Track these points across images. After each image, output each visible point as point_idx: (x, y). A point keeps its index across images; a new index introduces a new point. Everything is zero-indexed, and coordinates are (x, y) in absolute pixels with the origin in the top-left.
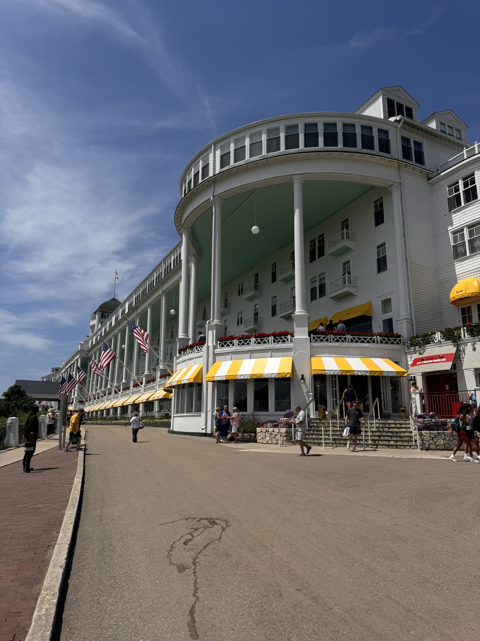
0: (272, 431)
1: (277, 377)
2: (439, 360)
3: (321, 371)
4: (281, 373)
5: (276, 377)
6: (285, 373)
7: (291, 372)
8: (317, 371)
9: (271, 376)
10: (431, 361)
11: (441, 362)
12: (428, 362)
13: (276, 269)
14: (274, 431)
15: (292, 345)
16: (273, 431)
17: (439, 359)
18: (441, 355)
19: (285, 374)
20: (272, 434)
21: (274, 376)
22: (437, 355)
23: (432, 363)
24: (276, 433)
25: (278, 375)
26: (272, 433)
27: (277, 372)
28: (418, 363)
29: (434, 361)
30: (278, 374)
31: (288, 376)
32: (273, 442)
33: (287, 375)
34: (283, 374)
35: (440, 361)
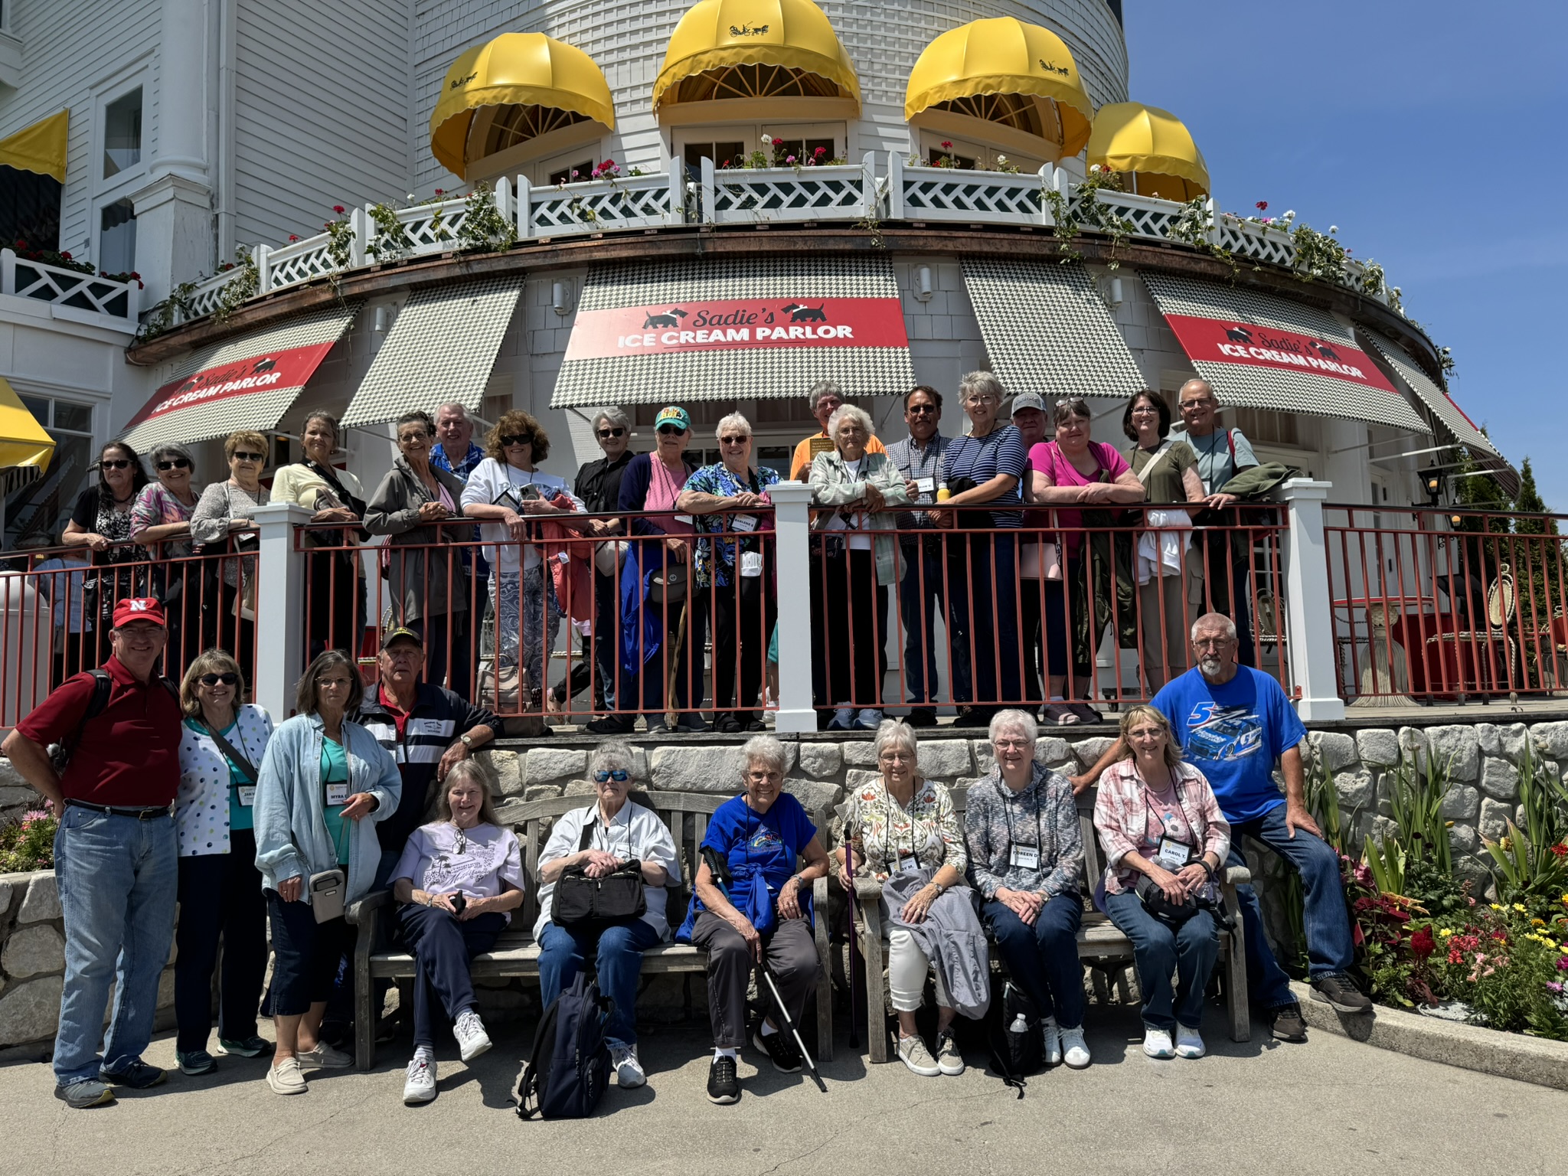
2: (248, 382)
10: (212, 391)
11: (256, 389)
12: (202, 394)
17: (251, 375)
18: (268, 355)
22: (245, 361)
23: (218, 396)
28: (158, 408)
29: (230, 386)
35: (251, 385)
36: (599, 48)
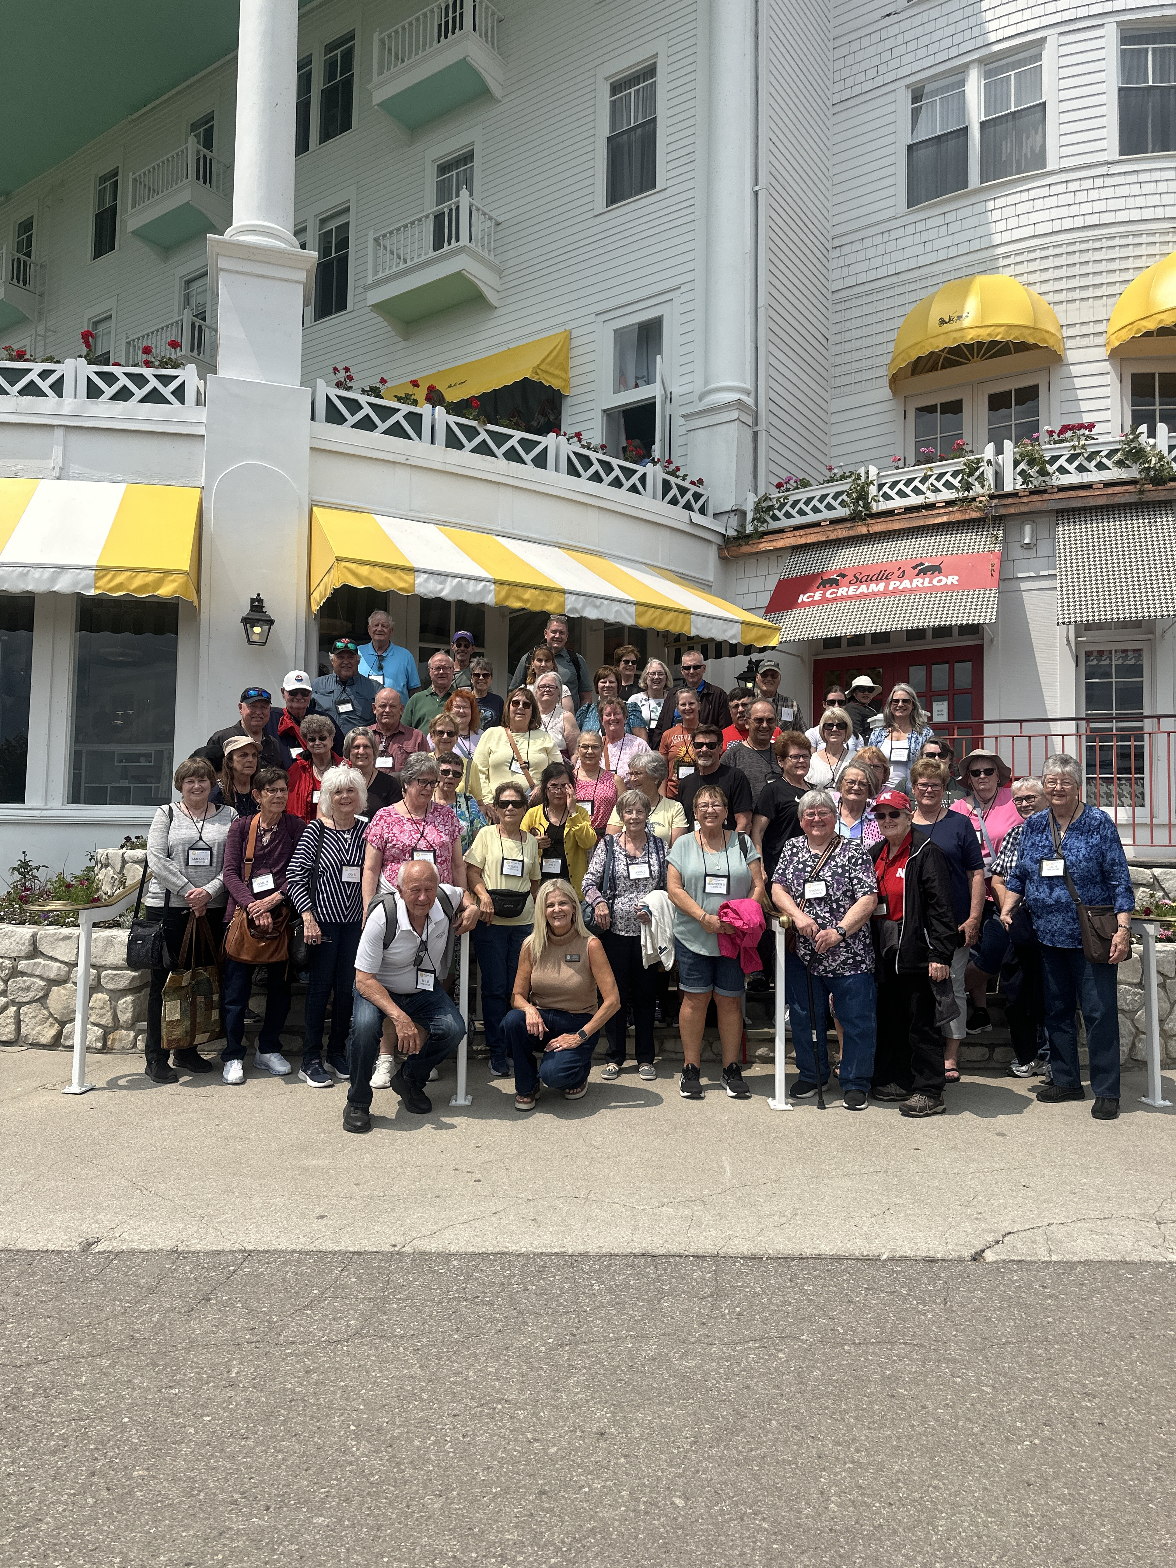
0: (25, 948)
1: (92, 592)
3: (386, 574)
4: (119, 570)
5: (84, 588)
6: (150, 571)
7: (186, 568)
8: (364, 570)
9: (53, 579)
13: (115, 198)
14: (44, 948)
15: (202, 415)
16: (35, 952)
19: (151, 577)
20: (23, 974)
21: (75, 584)
24: (54, 970)
25: (97, 579)
26: (22, 965)
27: (93, 562)
28: (803, 598)
30: (98, 569)
31: (165, 591)
32: (24, 1031)
33: (159, 583)
34: (131, 578)
36: (1045, 288)
